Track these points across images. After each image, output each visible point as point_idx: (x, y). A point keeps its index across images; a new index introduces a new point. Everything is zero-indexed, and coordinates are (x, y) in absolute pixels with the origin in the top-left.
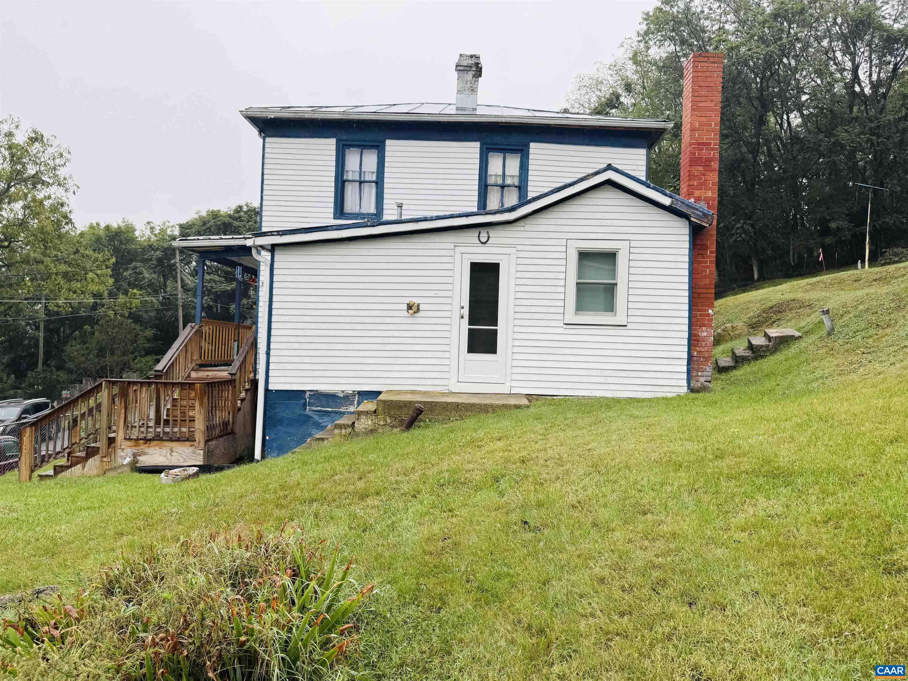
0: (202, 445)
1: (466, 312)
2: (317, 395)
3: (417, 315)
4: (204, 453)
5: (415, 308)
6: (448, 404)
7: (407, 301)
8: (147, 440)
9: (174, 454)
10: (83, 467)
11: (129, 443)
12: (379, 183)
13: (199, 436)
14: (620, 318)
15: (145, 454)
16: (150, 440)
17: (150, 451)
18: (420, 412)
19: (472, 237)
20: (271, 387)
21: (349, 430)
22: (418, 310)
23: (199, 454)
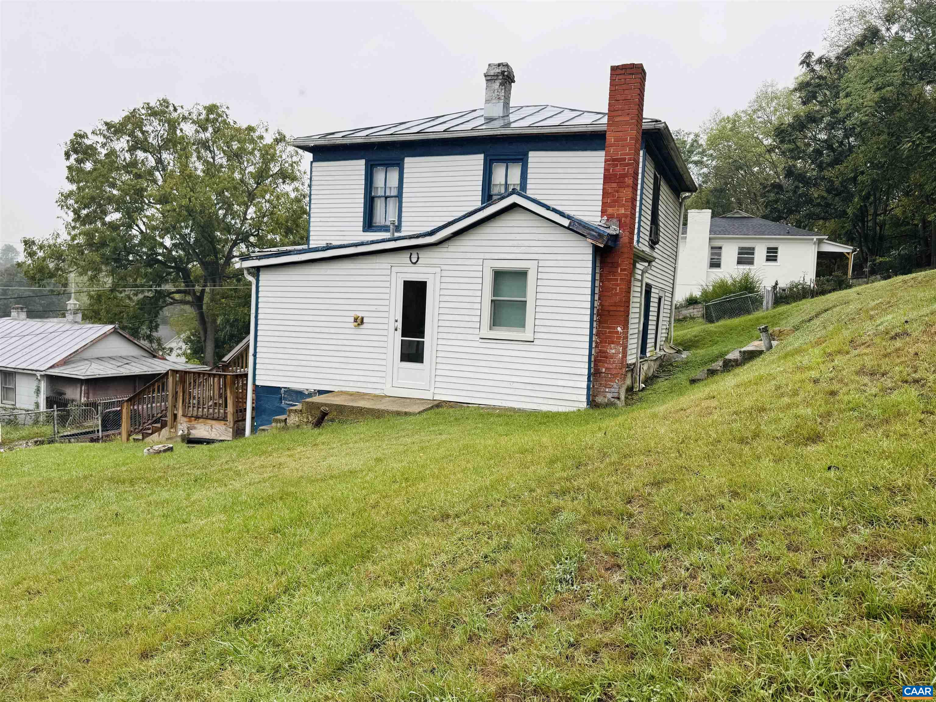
0: (232, 425)
1: (400, 325)
2: (290, 391)
3: (362, 327)
4: (233, 430)
5: (359, 321)
6: (353, 407)
7: (353, 314)
8: (197, 418)
9: (213, 430)
10: (159, 435)
11: (185, 419)
12: (399, 196)
13: (230, 417)
14: (528, 335)
15: (195, 428)
16: (199, 418)
17: (198, 426)
18: (324, 414)
19: (404, 258)
20: (258, 383)
21: (283, 424)
22: (362, 322)
23: (229, 432)
